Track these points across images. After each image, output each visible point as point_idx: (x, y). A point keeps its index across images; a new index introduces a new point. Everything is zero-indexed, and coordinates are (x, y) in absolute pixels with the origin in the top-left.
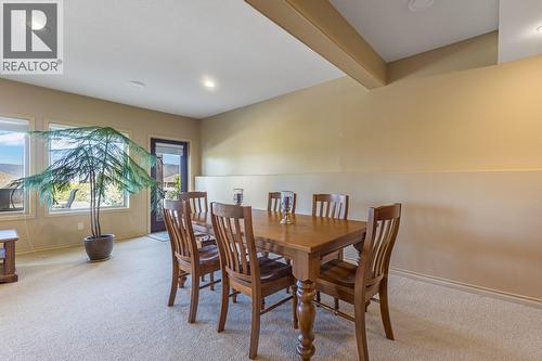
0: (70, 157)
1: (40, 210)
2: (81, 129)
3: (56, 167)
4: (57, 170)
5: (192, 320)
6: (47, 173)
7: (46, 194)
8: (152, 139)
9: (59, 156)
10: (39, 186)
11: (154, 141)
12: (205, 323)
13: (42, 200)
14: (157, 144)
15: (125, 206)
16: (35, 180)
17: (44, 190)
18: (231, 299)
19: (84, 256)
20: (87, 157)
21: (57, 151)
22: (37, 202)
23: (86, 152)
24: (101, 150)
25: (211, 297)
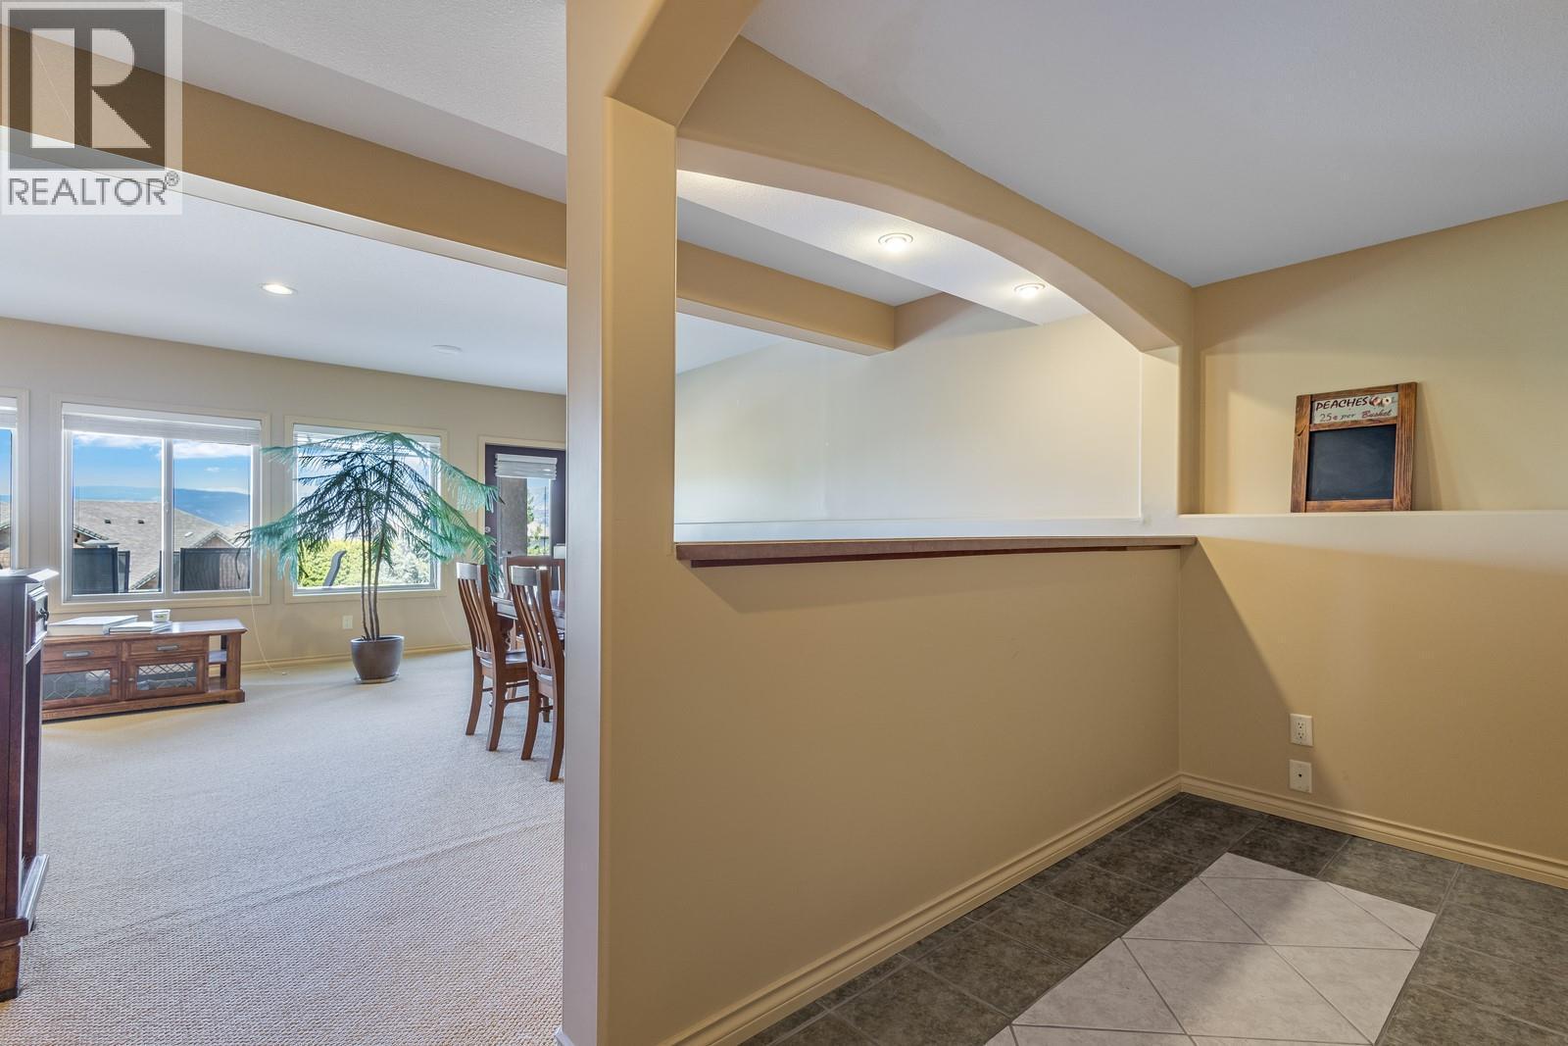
0: (328, 490)
1: (278, 591)
2: (347, 438)
3: (304, 509)
4: (306, 515)
5: (493, 747)
6: (289, 520)
7: (289, 557)
8: (488, 447)
9: (310, 489)
10: (278, 543)
11: (492, 451)
12: (509, 752)
13: (282, 569)
14: (500, 457)
15: (433, 585)
16: (271, 532)
17: (284, 551)
18: (541, 714)
19: (351, 673)
20: (359, 490)
21: (306, 480)
22: (272, 572)
23: (355, 479)
24: (382, 475)
25: (517, 712)
